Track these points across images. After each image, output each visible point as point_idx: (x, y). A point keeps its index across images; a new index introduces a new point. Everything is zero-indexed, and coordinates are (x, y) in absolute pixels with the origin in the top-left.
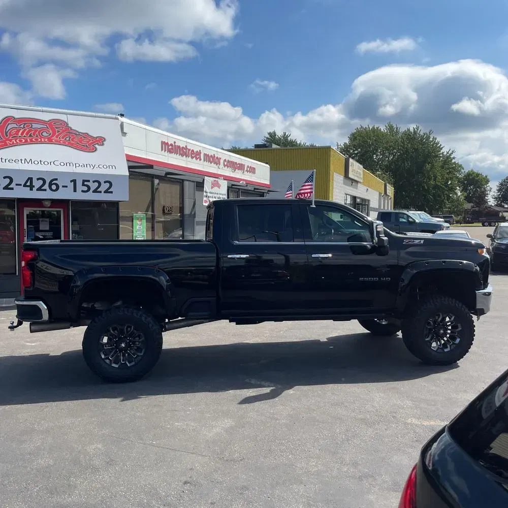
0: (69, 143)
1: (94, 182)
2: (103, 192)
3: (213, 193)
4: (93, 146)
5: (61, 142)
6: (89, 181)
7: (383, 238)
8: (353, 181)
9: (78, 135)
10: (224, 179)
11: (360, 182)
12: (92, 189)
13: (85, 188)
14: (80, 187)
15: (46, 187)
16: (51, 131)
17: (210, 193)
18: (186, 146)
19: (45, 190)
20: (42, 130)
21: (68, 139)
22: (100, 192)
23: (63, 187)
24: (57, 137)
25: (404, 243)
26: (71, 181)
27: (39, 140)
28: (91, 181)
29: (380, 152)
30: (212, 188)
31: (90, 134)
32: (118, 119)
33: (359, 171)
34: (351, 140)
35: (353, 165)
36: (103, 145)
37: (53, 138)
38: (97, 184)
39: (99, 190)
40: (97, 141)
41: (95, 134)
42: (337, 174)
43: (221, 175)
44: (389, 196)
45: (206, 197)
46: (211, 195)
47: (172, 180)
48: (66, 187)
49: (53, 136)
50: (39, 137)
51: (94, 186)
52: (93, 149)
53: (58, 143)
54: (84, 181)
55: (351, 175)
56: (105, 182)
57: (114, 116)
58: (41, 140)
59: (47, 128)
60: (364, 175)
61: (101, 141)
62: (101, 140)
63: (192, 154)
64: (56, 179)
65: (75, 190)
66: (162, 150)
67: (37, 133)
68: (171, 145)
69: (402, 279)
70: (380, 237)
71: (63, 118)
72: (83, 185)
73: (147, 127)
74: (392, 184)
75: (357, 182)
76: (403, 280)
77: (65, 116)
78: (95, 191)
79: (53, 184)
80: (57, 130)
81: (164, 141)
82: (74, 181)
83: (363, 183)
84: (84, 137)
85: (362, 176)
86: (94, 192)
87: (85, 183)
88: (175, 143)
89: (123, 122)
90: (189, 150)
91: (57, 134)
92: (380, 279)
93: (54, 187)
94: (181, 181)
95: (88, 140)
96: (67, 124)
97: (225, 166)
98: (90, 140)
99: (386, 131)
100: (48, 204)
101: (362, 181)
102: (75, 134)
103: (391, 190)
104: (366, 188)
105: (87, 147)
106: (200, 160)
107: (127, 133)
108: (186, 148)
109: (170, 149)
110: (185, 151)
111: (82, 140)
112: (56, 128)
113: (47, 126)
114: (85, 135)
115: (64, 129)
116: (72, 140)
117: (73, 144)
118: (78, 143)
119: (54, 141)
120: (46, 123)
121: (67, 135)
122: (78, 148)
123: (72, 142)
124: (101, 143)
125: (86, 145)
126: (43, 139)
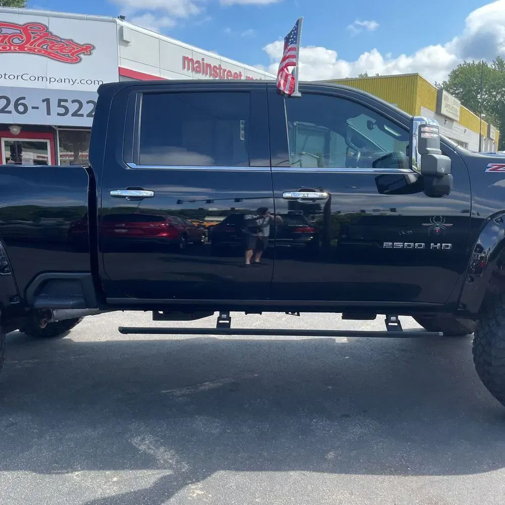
0: (46, 52)
1: (73, 101)
2: (85, 116)
4: (77, 55)
5: (36, 50)
6: (66, 101)
7: (435, 155)
8: (446, 118)
9: (59, 42)
11: (456, 121)
12: (71, 112)
13: (62, 111)
14: (55, 109)
15: (11, 108)
16: (25, 37)
18: (220, 65)
19: (10, 112)
20: (12, 36)
21: (45, 47)
22: (82, 115)
23: (33, 108)
24: (31, 45)
25: (487, 170)
26: (43, 101)
27: (8, 48)
28: (70, 101)
29: (485, 91)
31: (76, 41)
32: (115, 22)
33: (455, 106)
34: (451, 78)
35: (446, 98)
36: (91, 54)
37: (26, 46)
38: (77, 105)
39: (79, 113)
40: (83, 49)
41: (81, 41)
42: (426, 109)
44: (493, 140)
48: (37, 108)
49: (26, 43)
50: (8, 44)
51: (73, 107)
52: (77, 59)
53: (32, 51)
54: (60, 101)
55: (444, 111)
56: (88, 102)
57: (111, 18)
58: (10, 48)
59: (21, 33)
60: (461, 112)
61: (88, 49)
63: (228, 76)
64: (24, 98)
65: (49, 113)
66: (184, 67)
67: (6, 40)
68: (198, 62)
69: (479, 246)
70: (428, 152)
71: (43, 21)
72: (59, 106)
73: (161, 37)
74: (497, 127)
75: (452, 120)
76: (481, 249)
77: (46, 18)
78: (75, 114)
79: (20, 104)
80: (32, 35)
81: (186, 56)
82: (47, 101)
83: (459, 123)
84: (67, 45)
85: (458, 114)
86: (73, 115)
87: (62, 103)
88: (203, 59)
89: (122, 27)
90: (225, 70)
91: (32, 41)
92: (428, 245)
93: (21, 108)
95: (71, 48)
96: (47, 28)
98: (74, 49)
99: (494, 67)
100: (16, 130)
101: (459, 120)
102: (56, 41)
103: (495, 133)
104: (463, 128)
105: (69, 57)
107: (129, 42)
108: (220, 68)
109: (197, 67)
110: (218, 71)
111: (64, 48)
112: (32, 33)
113: (20, 31)
114: (68, 42)
115: (41, 34)
116: (51, 48)
117: (51, 53)
118: (58, 52)
119: (26, 49)
120: (20, 28)
121: (45, 42)
122: (57, 58)
123: (49, 50)
124: (87, 52)
125: (68, 55)
126: (12, 48)
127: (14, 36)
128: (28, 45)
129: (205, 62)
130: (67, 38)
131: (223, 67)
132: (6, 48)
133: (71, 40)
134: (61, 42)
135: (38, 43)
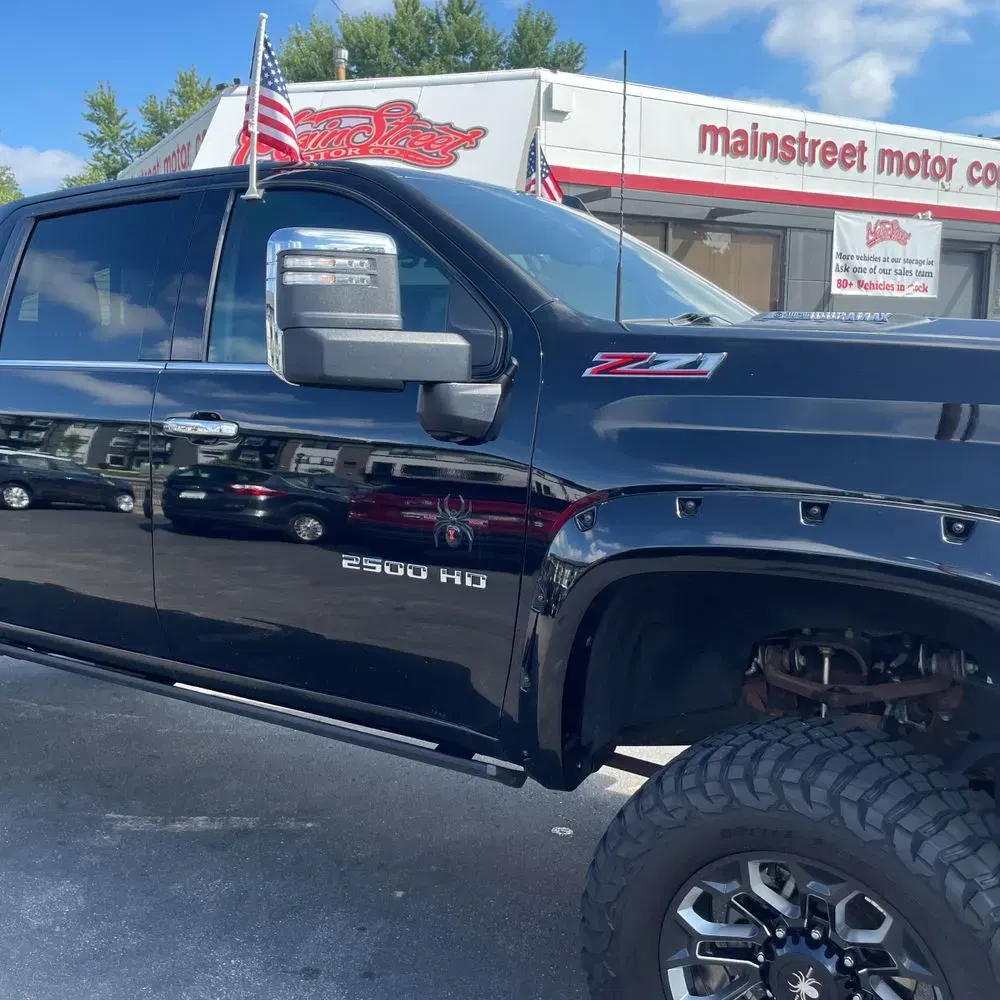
0: (403, 152)
3: (876, 259)
4: (452, 152)
5: (386, 151)
9: (428, 130)
10: (935, 218)
16: (374, 130)
17: (866, 258)
18: (803, 133)
20: (355, 131)
21: (402, 143)
25: (588, 373)
27: (344, 152)
30: (870, 244)
31: (457, 125)
32: (538, 77)
36: (477, 145)
40: (465, 139)
41: (464, 124)
43: (924, 208)
45: (847, 270)
46: (864, 264)
47: (744, 229)
49: (373, 141)
50: (345, 147)
52: (451, 158)
53: (379, 155)
59: (370, 123)
61: (475, 137)
62: (478, 133)
63: (824, 153)
66: (703, 147)
68: (740, 133)
71: (411, 95)
77: (417, 90)
80: (387, 124)
81: (708, 124)
84: (440, 134)
88: (755, 126)
89: (551, 84)
90: (815, 143)
91: (384, 134)
94: (779, 232)
95: (446, 140)
96: (414, 107)
97: (973, 181)
102: (422, 129)
105: (438, 156)
106: (862, 168)
107: (567, 113)
108: (803, 138)
109: (736, 144)
110: (796, 146)
111: (433, 142)
112: (388, 120)
113: (370, 119)
114: (443, 129)
115: (402, 121)
116: (412, 145)
117: (410, 153)
118: (420, 150)
119: (371, 151)
120: (371, 114)
121: (404, 134)
122: (418, 161)
123: (408, 149)
124: (472, 143)
125: (437, 153)
126: (350, 151)
127: (358, 129)
128: (376, 144)
129: (760, 131)
130: (442, 121)
131: (810, 136)
132: (340, 152)
133: (448, 124)
134: (432, 129)
135: (392, 137)
